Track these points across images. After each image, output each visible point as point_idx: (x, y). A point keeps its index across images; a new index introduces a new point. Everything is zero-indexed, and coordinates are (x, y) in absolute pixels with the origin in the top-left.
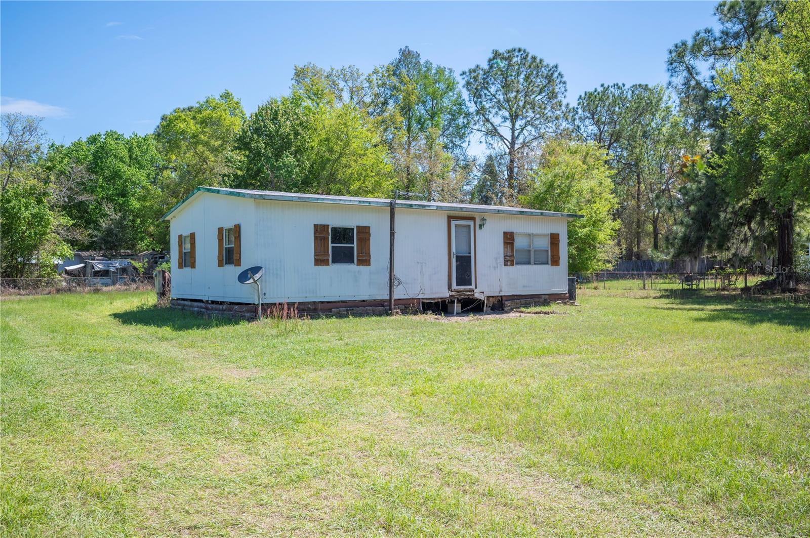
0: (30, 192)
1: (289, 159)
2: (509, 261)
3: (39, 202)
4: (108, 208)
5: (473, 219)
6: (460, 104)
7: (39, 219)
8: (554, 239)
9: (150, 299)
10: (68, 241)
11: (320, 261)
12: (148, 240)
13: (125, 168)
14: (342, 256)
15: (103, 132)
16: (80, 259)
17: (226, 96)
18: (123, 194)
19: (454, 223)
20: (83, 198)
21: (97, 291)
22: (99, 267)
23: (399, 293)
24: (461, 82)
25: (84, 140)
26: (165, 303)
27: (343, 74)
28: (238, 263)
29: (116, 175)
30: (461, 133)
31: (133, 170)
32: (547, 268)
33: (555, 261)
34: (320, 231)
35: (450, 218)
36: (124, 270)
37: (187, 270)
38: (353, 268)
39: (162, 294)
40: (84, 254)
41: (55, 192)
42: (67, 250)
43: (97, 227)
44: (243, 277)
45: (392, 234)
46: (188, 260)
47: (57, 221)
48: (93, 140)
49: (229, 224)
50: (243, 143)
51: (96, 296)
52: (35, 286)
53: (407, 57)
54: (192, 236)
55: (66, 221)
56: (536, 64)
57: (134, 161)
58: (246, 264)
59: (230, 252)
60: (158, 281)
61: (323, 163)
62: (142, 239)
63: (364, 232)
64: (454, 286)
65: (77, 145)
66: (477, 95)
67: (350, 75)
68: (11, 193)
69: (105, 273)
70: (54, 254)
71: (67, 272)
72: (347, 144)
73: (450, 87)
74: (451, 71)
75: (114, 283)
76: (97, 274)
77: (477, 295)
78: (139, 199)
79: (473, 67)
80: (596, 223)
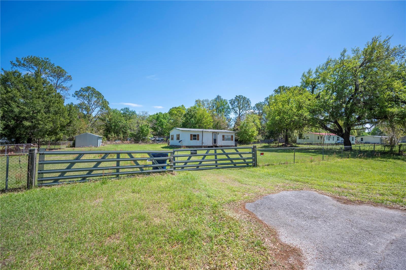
0: (146, 125)
1: (193, 119)
2: (223, 140)
3: (148, 127)
4: (159, 128)
5: (217, 133)
6: (229, 107)
7: (147, 130)
8: (232, 136)
9: (167, 145)
10: (152, 134)
11: (191, 139)
12: (167, 134)
13: (162, 120)
14: (195, 139)
15: (159, 113)
16: (154, 138)
17: (183, 106)
18: (162, 125)
19: (213, 134)
20: (155, 126)
21: (157, 144)
22: (157, 139)
23: (203, 145)
24: (229, 102)
25: (155, 114)
26: (169, 146)
27: (206, 101)
28: (179, 140)
29: (161, 121)
30: (229, 112)
31: (164, 120)
32: (231, 141)
33: (232, 140)
34: (191, 135)
35: (213, 133)
36: (162, 140)
37: (172, 140)
38: (196, 141)
39: (168, 144)
40: (155, 136)
41: (150, 125)
42: (152, 136)
43: (157, 131)
44: (179, 142)
45: (203, 136)
46: (172, 139)
47: (151, 130)
48: (157, 114)
49: (178, 134)
50: (185, 116)
51: (157, 145)
52: (146, 142)
53: (218, 97)
54: (173, 135)
55: (152, 131)
56: (244, 98)
57: (164, 118)
58: (180, 140)
59: (178, 138)
60: (168, 142)
61: (199, 120)
62: (165, 134)
63: (198, 135)
64: (213, 144)
65: (154, 115)
66: (232, 105)
67: (207, 101)
68: (143, 125)
69: (159, 140)
70: (150, 137)
71: (152, 140)
72: (204, 116)
73: (226, 104)
74: (227, 100)
75: (160, 142)
76: (157, 140)
77: (217, 145)
78: (165, 126)
79: (231, 99)
80: (253, 132)
